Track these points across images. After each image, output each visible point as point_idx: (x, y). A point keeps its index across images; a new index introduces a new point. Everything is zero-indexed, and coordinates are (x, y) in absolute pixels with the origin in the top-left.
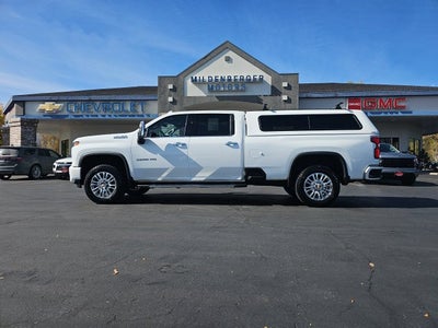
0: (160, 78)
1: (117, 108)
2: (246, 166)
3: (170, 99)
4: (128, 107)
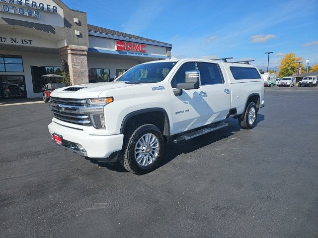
2: (231, 108)
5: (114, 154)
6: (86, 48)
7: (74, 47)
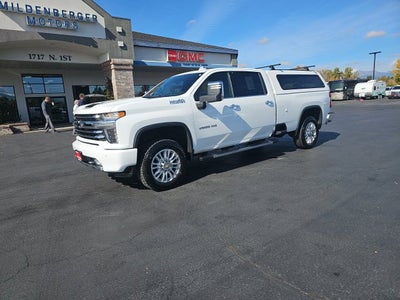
2: (277, 123)
5: (128, 169)
6: (131, 61)
7: (118, 61)
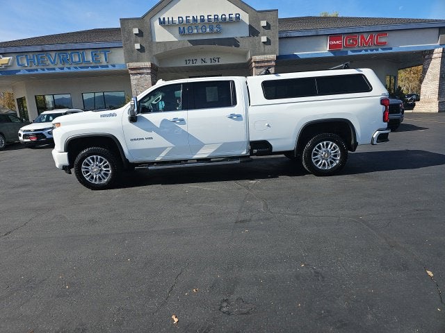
0: (123, 21)
1: (76, 59)
2: (252, 139)
3: (137, 46)
4: (89, 57)
6: (273, 57)
